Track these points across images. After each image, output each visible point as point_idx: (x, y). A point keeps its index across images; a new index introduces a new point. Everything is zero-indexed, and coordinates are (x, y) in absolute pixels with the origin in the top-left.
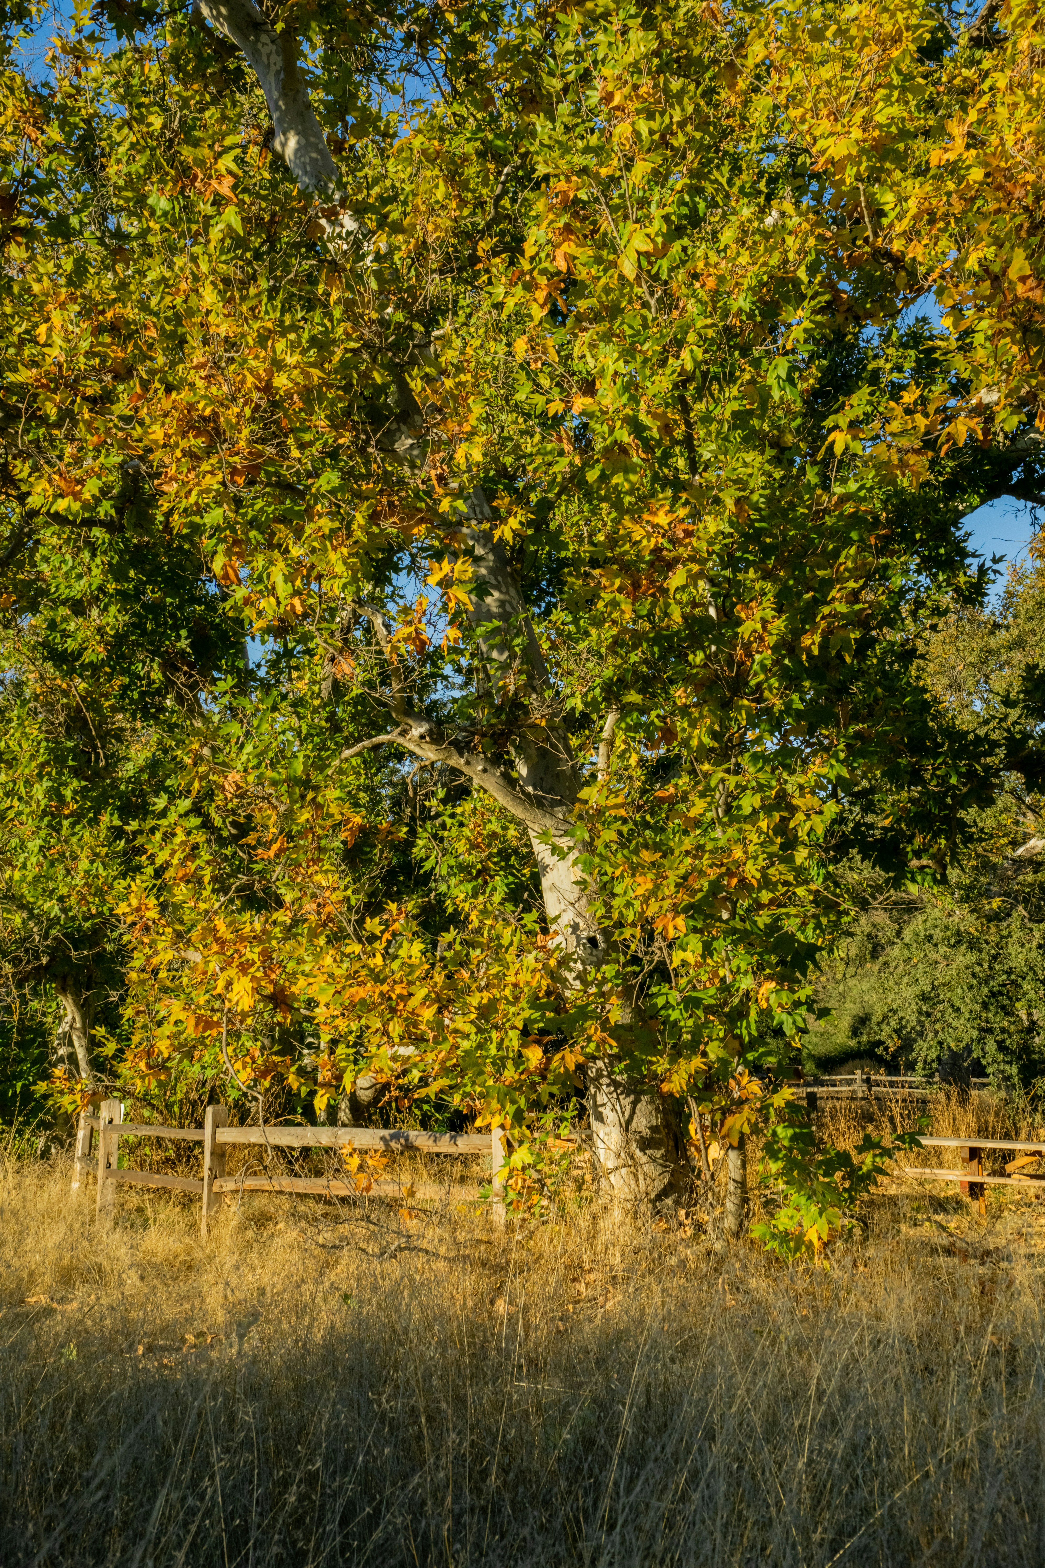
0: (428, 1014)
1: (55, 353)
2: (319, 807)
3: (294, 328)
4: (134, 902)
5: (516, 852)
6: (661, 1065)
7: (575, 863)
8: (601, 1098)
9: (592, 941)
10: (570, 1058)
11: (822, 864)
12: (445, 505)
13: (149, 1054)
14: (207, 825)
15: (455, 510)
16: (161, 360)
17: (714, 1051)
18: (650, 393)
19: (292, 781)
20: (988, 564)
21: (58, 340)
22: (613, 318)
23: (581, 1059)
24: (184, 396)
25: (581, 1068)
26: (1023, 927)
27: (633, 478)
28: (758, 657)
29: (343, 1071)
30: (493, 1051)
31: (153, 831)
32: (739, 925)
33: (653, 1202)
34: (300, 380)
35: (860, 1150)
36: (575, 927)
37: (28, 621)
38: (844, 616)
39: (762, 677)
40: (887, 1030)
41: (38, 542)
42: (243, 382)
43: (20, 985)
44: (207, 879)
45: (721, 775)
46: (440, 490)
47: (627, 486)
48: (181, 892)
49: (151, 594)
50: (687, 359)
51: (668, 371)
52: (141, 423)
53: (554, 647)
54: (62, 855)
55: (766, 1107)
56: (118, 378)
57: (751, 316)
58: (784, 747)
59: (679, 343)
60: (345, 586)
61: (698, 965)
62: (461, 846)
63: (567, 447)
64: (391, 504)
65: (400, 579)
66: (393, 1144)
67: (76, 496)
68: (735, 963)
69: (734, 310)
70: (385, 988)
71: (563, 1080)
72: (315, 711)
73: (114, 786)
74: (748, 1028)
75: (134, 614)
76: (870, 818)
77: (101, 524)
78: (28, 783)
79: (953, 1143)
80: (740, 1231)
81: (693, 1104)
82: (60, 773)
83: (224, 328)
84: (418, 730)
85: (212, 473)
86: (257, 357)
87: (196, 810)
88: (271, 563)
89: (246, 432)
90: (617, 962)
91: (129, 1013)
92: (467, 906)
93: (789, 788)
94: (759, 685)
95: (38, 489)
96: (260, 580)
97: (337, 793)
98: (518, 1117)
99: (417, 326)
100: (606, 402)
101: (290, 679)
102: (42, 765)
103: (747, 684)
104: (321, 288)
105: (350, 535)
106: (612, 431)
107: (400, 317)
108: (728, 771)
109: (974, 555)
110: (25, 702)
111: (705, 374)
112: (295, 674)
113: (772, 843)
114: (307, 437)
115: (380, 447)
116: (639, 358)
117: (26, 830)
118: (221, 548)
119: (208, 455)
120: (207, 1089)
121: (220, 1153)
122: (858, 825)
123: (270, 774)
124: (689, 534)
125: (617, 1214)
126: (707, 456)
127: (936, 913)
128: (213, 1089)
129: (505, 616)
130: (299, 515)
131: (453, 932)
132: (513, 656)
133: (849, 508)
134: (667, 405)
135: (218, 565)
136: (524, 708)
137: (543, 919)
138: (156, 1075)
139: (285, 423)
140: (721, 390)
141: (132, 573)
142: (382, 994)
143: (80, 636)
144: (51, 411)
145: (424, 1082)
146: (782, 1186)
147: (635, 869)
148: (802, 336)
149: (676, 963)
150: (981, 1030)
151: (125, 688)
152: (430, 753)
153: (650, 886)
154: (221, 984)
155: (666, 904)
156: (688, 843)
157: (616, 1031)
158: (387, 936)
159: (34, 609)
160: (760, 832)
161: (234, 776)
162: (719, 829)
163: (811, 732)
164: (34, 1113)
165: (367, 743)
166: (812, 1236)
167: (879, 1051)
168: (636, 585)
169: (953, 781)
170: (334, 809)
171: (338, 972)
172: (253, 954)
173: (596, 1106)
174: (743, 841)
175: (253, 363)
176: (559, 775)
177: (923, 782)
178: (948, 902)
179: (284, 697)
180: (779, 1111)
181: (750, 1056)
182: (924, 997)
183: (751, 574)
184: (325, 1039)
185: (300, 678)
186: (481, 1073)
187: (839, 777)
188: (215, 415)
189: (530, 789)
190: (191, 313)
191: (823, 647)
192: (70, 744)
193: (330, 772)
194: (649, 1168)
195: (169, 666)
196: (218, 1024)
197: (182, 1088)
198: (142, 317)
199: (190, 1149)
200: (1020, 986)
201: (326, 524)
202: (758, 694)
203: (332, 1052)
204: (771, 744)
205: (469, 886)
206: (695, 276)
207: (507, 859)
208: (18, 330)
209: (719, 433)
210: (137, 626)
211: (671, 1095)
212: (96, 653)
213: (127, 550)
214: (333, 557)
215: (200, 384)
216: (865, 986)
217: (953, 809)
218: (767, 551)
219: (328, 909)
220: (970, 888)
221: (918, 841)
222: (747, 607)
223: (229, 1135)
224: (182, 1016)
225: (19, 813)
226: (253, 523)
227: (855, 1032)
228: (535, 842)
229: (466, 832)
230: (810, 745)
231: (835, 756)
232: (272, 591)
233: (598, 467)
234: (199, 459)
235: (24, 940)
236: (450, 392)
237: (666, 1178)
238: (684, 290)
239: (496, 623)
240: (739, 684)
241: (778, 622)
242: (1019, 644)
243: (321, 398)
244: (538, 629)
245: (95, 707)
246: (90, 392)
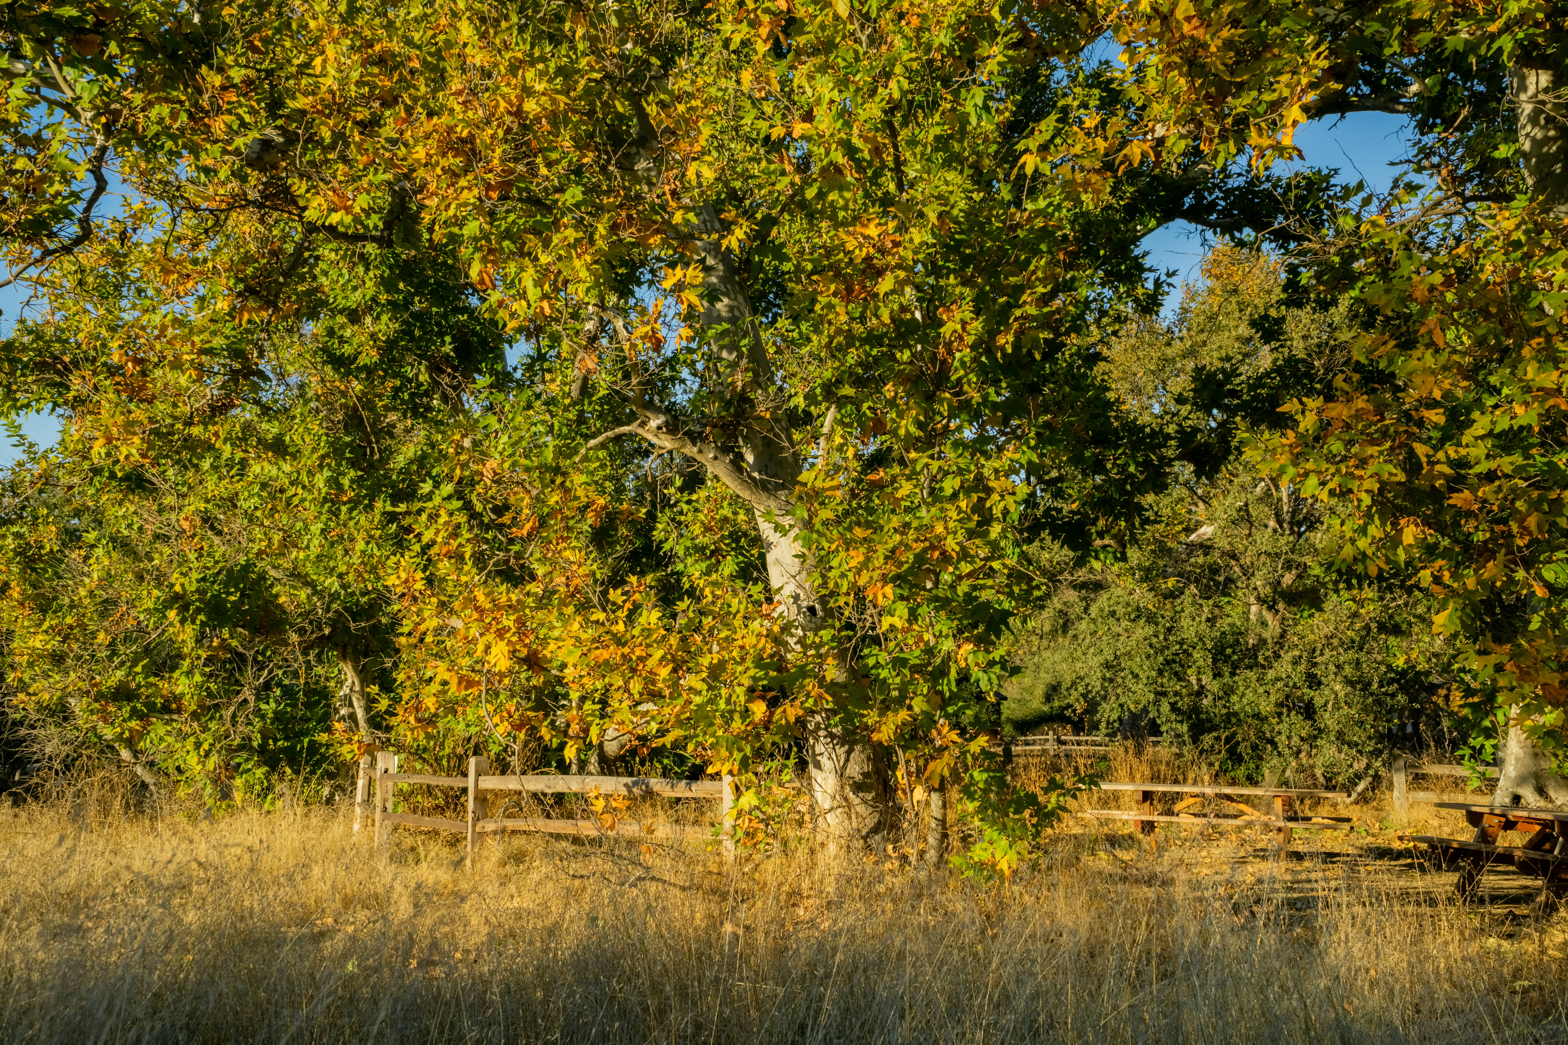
0: (664, 672)
1: (329, 82)
2: (567, 491)
3: (543, 59)
4: (404, 576)
5: (745, 534)
6: (871, 717)
7: (796, 539)
8: (819, 748)
9: (812, 610)
10: (790, 711)
11: (1017, 544)
12: (678, 218)
13: (417, 710)
14: (468, 506)
15: (687, 222)
16: (423, 89)
17: (919, 705)
18: (862, 119)
19: (543, 468)
20: (1163, 278)
21: (331, 71)
22: (828, 52)
23: (801, 712)
24: (445, 120)
25: (800, 722)
26: (1194, 603)
27: (847, 195)
28: (958, 355)
29: (590, 725)
30: (722, 705)
31: (419, 512)
32: (941, 594)
33: (865, 838)
34: (548, 105)
35: (1046, 791)
36: (796, 598)
37: (310, 328)
38: (1034, 318)
39: (962, 372)
40: (1075, 694)
41: (317, 258)
42: (497, 106)
43: (305, 653)
44: (467, 555)
45: (926, 460)
46: (673, 204)
47: (841, 202)
48: (444, 567)
49: (418, 305)
50: (894, 88)
51: (877, 99)
52: (406, 145)
53: (779, 351)
54: (341, 537)
55: (964, 754)
56: (385, 104)
57: (951, 51)
58: (981, 436)
59: (887, 75)
60: (588, 290)
61: (904, 631)
62: (697, 529)
63: (788, 168)
64: (630, 217)
65: (642, 292)
66: (635, 790)
67: (348, 210)
68: (938, 628)
69: (936, 45)
70: (626, 650)
71: (785, 731)
72: (566, 409)
73: (387, 476)
74: (949, 685)
75: (404, 322)
76: (1058, 504)
77: (373, 239)
78: (311, 474)
79: (1130, 787)
80: (941, 861)
81: (900, 752)
82: (339, 465)
83: (478, 58)
84: (655, 422)
85: (469, 189)
86: (508, 85)
87: (459, 495)
88: (522, 269)
89: (499, 151)
90: (833, 627)
91: (401, 677)
92: (701, 583)
93: (986, 472)
94: (959, 380)
95: (315, 204)
96: (512, 285)
97: (583, 478)
98: (745, 764)
99: (654, 60)
100: (822, 127)
101: (544, 381)
102: (323, 457)
103: (948, 379)
104: (567, 26)
105: (592, 242)
106: (827, 153)
107: (638, 51)
108: (932, 457)
109: (1150, 270)
110: (306, 402)
111: (910, 103)
112: (548, 376)
113: (970, 519)
114: (554, 156)
115: (620, 166)
116: (852, 88)
117: (310, 515)
118: (477, 256)
119: (466, 172)
120: (472, 744)
121: (482, 798)
122: (1049, 509)
123: (524, 461)
124: (896, 244)
125: (832, 848)
126: (912, 174)
127: (1119, 592)
128: (477, 746)
129: (733, 320)
130: (547, 226)
131: (687, 601)
132: (740, 356)
133: (1039, 223)
134: (877, 130)
135: (474, 272)
136: (752, 403)
137: (767, 589)
138: (423, 728)
139: (534, 144)
140: (925, 117)
141: (401, 285)
142: (623, 656)
143: (355, 341)
144: (326, 134)
145: (662, 733)
146: (977, 822)
147: (848, 544)
148: (996, 69)
149: (885, 626)
150: (1157, 693)
151: (397, 390)
152: (666, 442)
153: (861, 558)
154: (481, 647)
155: (876, 574)
156: (895, 521)
157: (832, 688)
158: (628, 605)
159: (313, 315)
160: (959, 510)
161: (492, 464)
162: (924, 509)
163: (1005, 422)
164: (318, 764)
165: (610, 434)
166: (1004, 866)
167: (1068, 713)
168: (849, 290)
169: (1132, 469)
170: (580, 493)
171: (584, 636)
172: (509, 621)
173: (814, 755)
174: (945, 519)
175: (505, 90)
176: (782, 462)
177: (1105, 472)
178: (1129, 582)
179: (538, 396)
180: (975, 758)
181: (950, 710)
182: (1108, 666)
183: (952, 280)
184: (575, 696)
185: (553, 380)
186: (711, 724)
187: (1030, 462)
188: (471, 139)
189: (756, 475)
190: (449, 44)
191: (1017, 346)
192: (348, 439)
193: (577, 459)
194: (861, 809)
195: (435, 368)
196: (479, 683)
197: (449, 744)
198: (406, 50)
199: (458, 798)
200: (1190, 655)
201: (571, 234)
202: (958, 389)
203: (580, 708)
204: (969, 433)
205: (704, 565)
206: (901, 16)
207: (737, 540)
208: (296, 62)
209: (923, 154)
210: (406, 332)
211: (880, 743)
212: (369, 356)
213: (397, 264)
214: (577, 263)
215: (458, 108)
216: (1057, 657)
217: (1131, 494)
218: (965, 261)
219: (576, 581)
220: (1148, 570)
221: (1101, 523)
222: (948, 309)
223: (491, 782)
224: (446, 676)
225: (303, 500)
226: (507, 234)
227: (1048, 698)
228: (760, 520)
229: (701, 516)
230: (1003, 433)
231: (1027, 443)
232: (523, 295)
233: (816, 186)
234: (457, 176)
235: (309, 613)
236: (682, 116)
237: (876, 817)
238: (891, 27)
239: (726, 326)
240: (941, 378)
241: (975, 324)
242: (1191, 353)
243: (566, 121)
244: (764, 335)
245: (370, 406)
246: (359, 117)
